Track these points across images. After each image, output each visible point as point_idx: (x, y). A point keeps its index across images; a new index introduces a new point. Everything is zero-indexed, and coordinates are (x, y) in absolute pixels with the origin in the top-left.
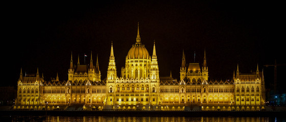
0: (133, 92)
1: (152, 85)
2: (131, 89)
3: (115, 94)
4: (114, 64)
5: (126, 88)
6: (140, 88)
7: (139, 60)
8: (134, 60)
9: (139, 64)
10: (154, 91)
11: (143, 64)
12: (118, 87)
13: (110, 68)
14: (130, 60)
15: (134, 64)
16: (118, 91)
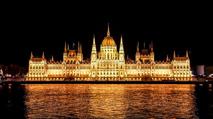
0: (108, 68)
1: (120, 64)
2: (106, 66)
3: (96, 70)
4: (95, 50)
5: (103, 66)
6: (113, 66)
7: (110, 47)
8: (107, 47)
9: (110, 50)
10: (121, 68)
11: (112, 50)
12: (98, 65)
13: (92, 52)
14: (104, 47)
15: (107, 50)
16: (98, 68)
